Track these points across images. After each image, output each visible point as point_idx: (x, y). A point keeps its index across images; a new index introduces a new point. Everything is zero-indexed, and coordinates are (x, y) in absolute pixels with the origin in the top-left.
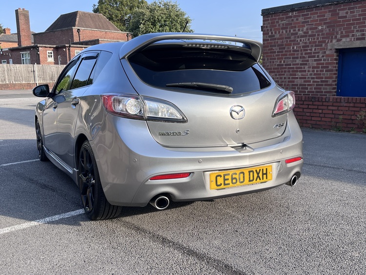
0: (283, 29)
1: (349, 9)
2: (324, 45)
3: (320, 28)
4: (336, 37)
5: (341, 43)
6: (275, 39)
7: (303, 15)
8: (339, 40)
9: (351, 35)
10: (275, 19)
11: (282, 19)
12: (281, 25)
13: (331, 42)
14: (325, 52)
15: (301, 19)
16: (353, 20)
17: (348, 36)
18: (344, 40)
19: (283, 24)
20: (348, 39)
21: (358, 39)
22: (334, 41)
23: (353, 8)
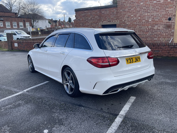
0: (83, 17)
2: (98, 23)
3: (96, 17)
5: (103, 23)
6: (81, 21)
7: (90, 12)
8: (102, 22)
9: (106, 20)
11: (83, 13)
12: (82, 15)
14: (98, 26)
15: (89, 14)
16: (107, 15)
19: (83, 15)
20: (105, 22)
21: (109, 22)
22: (101, 22)
23: (106, 10)
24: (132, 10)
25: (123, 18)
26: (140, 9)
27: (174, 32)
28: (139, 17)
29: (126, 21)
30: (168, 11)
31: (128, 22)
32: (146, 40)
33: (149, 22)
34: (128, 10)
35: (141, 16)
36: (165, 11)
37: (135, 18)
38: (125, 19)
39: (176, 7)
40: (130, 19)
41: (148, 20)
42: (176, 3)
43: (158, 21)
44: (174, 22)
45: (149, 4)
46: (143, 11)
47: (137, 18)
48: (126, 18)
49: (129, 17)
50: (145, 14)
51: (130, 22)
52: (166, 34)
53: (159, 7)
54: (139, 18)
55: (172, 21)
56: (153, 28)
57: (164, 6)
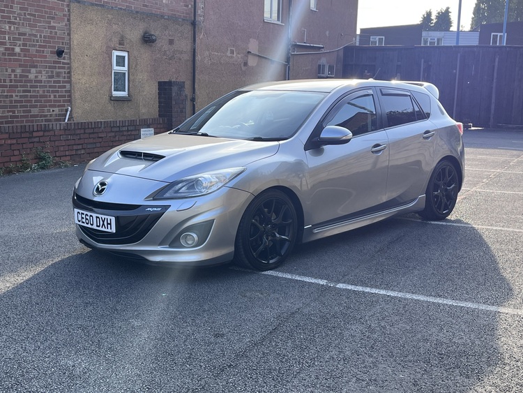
27: (70, 91)
30: (54, 28)
32: (11, 114)
33: (15, 55)
36: (50, 28)
39: (69, 20)
41: (13, 49)
42: (69, 10)
43: (35, 56)
44: (68, 64)
50: (3, 26)
52: (55, 96)
53: (36, 11)
55: (64, 59)
56: (27, 76)
57: (46, 12)
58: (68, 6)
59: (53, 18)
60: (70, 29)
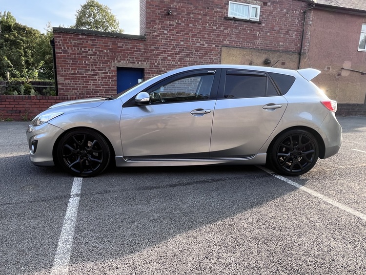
1: (124, 43)
2: (109, 63)
3: (105, 51)
4: (117, 59)
5: (120, 63)
10: (67, 38)
13: (114, 62)
14: (110, 68)
16: (127, 50)
17: (125, 60)
18: (122, 62)
20: (125, 62)
21: (130, 62)
22: (116, 62)
23: (127, 43)
24: (168, 50)
25: (156, 60)
26: (180, 50)
28: (178, 61)
29: (160, 64)
30: (212, 59)
31: (163, 67)
34: (163, 48)
35: (182, 61)
36: (210, 59)
37: (173, 62)
38: (159, 62)
39: (220, 55)
40: (166, 62)
42: (221, 51)
45: (192, 46)
46: (184, 55)
47: (176, 63)
48: (161, 61)
49: (165, 60)
50: (186, 59)
51: (166, 67)
53: (203, 52)
54: (179, 63)
57: (209, 52)
58: (221, 49)
59: (212, 54)
60: (220, 59)
